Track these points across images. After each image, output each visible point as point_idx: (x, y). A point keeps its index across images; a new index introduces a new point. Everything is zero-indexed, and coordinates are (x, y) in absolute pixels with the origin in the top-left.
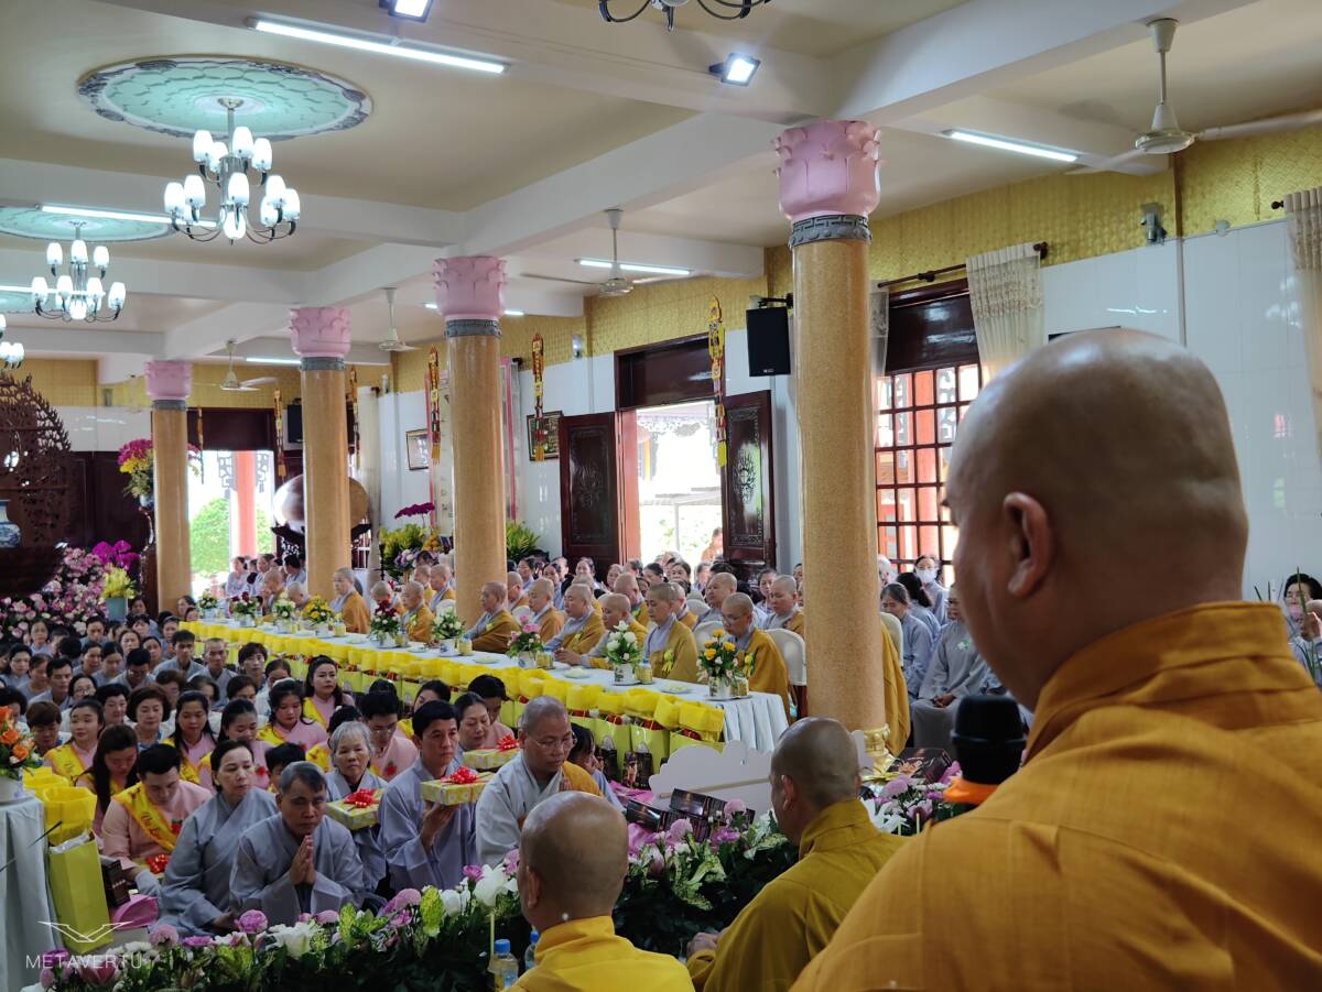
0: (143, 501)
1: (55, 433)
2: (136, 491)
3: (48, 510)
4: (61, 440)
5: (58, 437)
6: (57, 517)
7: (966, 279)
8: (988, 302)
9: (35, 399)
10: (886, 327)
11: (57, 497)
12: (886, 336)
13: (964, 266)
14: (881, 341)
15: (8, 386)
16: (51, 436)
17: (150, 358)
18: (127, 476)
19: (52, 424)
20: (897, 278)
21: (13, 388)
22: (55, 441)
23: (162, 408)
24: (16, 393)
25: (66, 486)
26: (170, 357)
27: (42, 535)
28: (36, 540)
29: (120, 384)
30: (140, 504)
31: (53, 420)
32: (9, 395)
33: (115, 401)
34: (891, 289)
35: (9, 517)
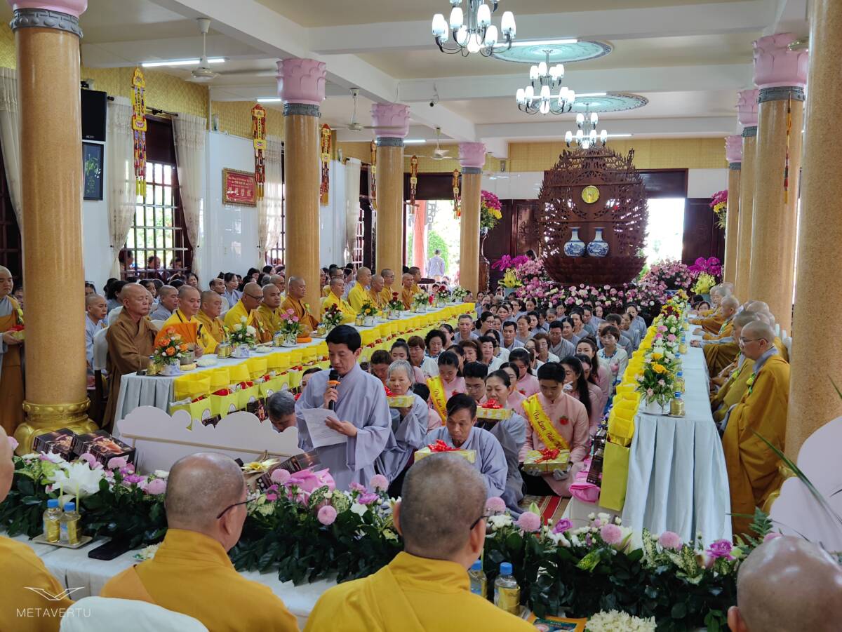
2: (724, 224)
3: (629, 234)
6: (635, 239)
18: (717, 215)
19: (636, 180)
23: (733, 169)
24: (616, 161)
26: (738, 133)
27: (625, 250)
28: (621, 253)
35: (602, 238)
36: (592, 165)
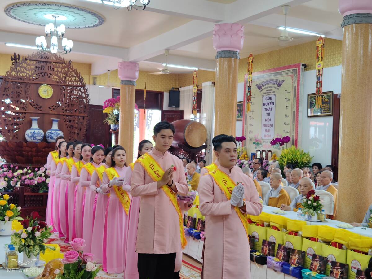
0: (112, 127)
1: (82, 88)
2: (110, 122)
3: (76, 126)
4: (84, 92)
5: (83, 91)
6: (80, 130)
9: (73, 71)
11: (81, 120)
15: (62, 63)
16: (80, 90)
17: (121, 60)
18: (106, 115)
19: (81, 84)
21: (64, 65)
22: (82, 92)
23: (125, 84)
24: (65, 67)
25: (86, 115)
26: (131, 59)
27: (73, 138)
28: (70, 140)
29: (100, 75)
30: (110, 128)
31: (81, 82)
32: (62, 68)
33: (98, 83)
35: (59, 128)
36: (46, 67)
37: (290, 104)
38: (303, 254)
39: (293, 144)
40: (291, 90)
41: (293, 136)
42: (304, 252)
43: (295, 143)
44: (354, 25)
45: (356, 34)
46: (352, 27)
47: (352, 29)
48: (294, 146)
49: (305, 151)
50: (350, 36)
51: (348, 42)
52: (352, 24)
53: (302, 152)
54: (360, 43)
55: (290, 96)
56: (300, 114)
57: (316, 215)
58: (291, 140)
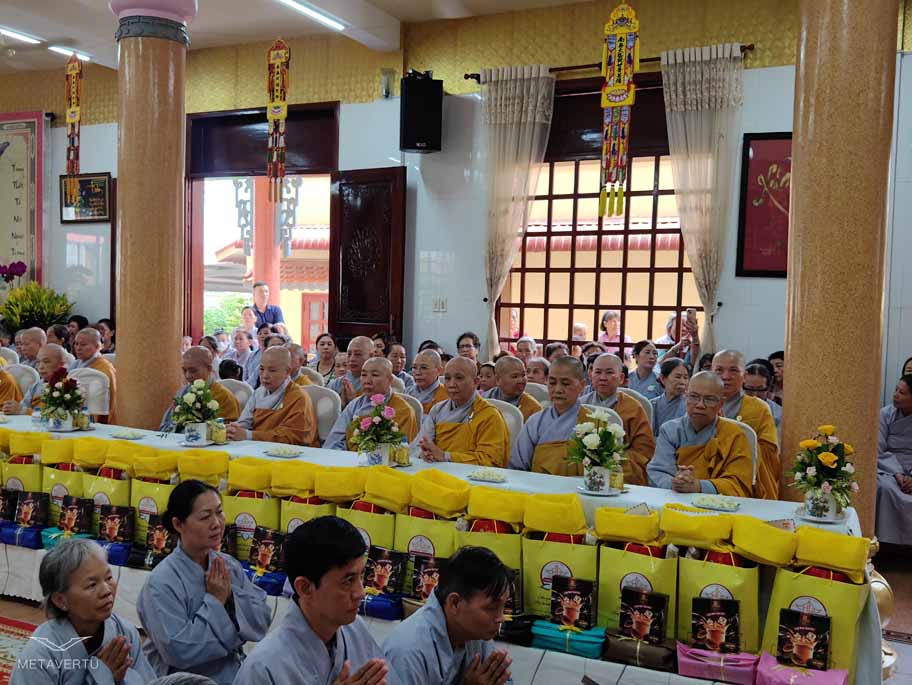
7: (660, 73)
8: (685, 96)
10: (550, 113)
12: (550, 123)
13: (659, 59)
14: (544, 126)
20: (565, 65)
34: (558, 76)
37: (23, 193)
38: (43, 499)
39: (32, 278)
40: (24, 164)
41: (32, 263)
42: (47, 495)
43: (37, 275)
44: (140, 38)
45: (145, 57)
46: (137, 43)
47: (137, 48)
48: (36, 283)
49: (58, 292)
50: (133, 59)
51: (128, 73)
52: (137, 36)
53: (52, 293)
54: (153, 77)
55: (24, 177)
56: (45, 217)
57: (70, 418)
58: (28, 269)
